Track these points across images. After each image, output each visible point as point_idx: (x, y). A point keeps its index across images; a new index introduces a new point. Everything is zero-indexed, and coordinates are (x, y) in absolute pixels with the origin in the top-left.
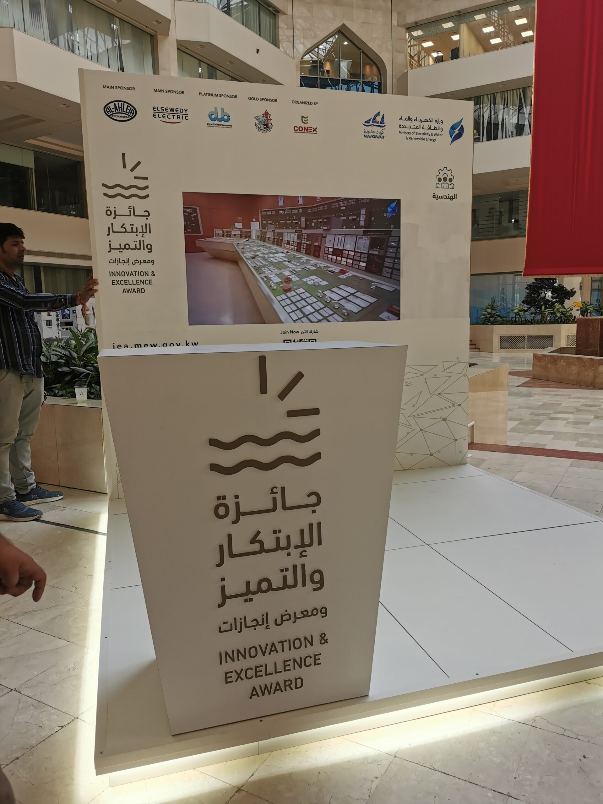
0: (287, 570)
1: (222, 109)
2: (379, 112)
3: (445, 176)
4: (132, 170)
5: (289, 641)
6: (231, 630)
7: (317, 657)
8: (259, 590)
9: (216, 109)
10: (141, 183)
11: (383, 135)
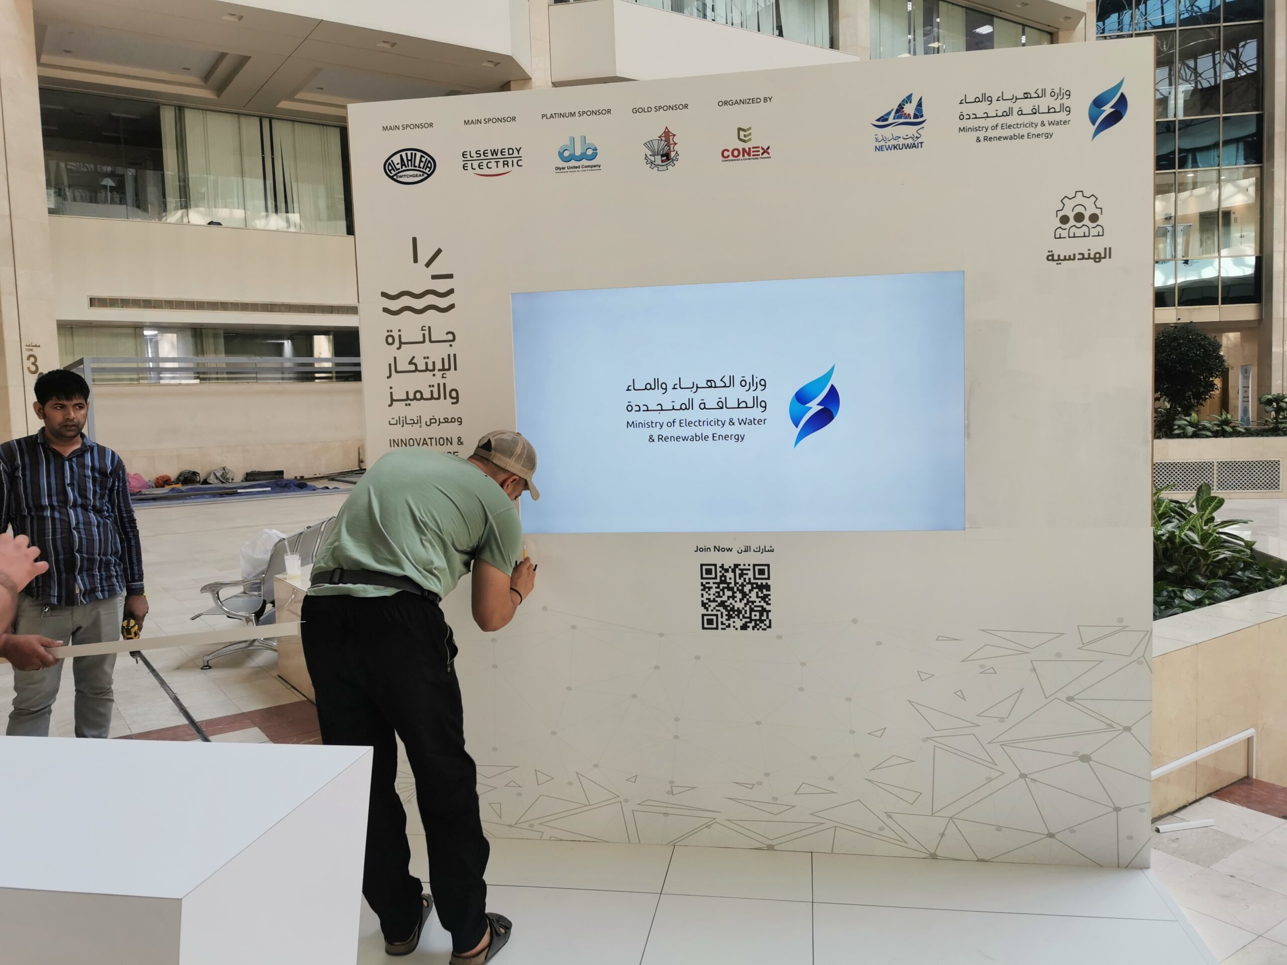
1: (584, 138)
2: (911, 95)
3: (1079, 209)
4: (428, 265)
9: (573, 139)
10: (441, 286)
11: (919, 140)
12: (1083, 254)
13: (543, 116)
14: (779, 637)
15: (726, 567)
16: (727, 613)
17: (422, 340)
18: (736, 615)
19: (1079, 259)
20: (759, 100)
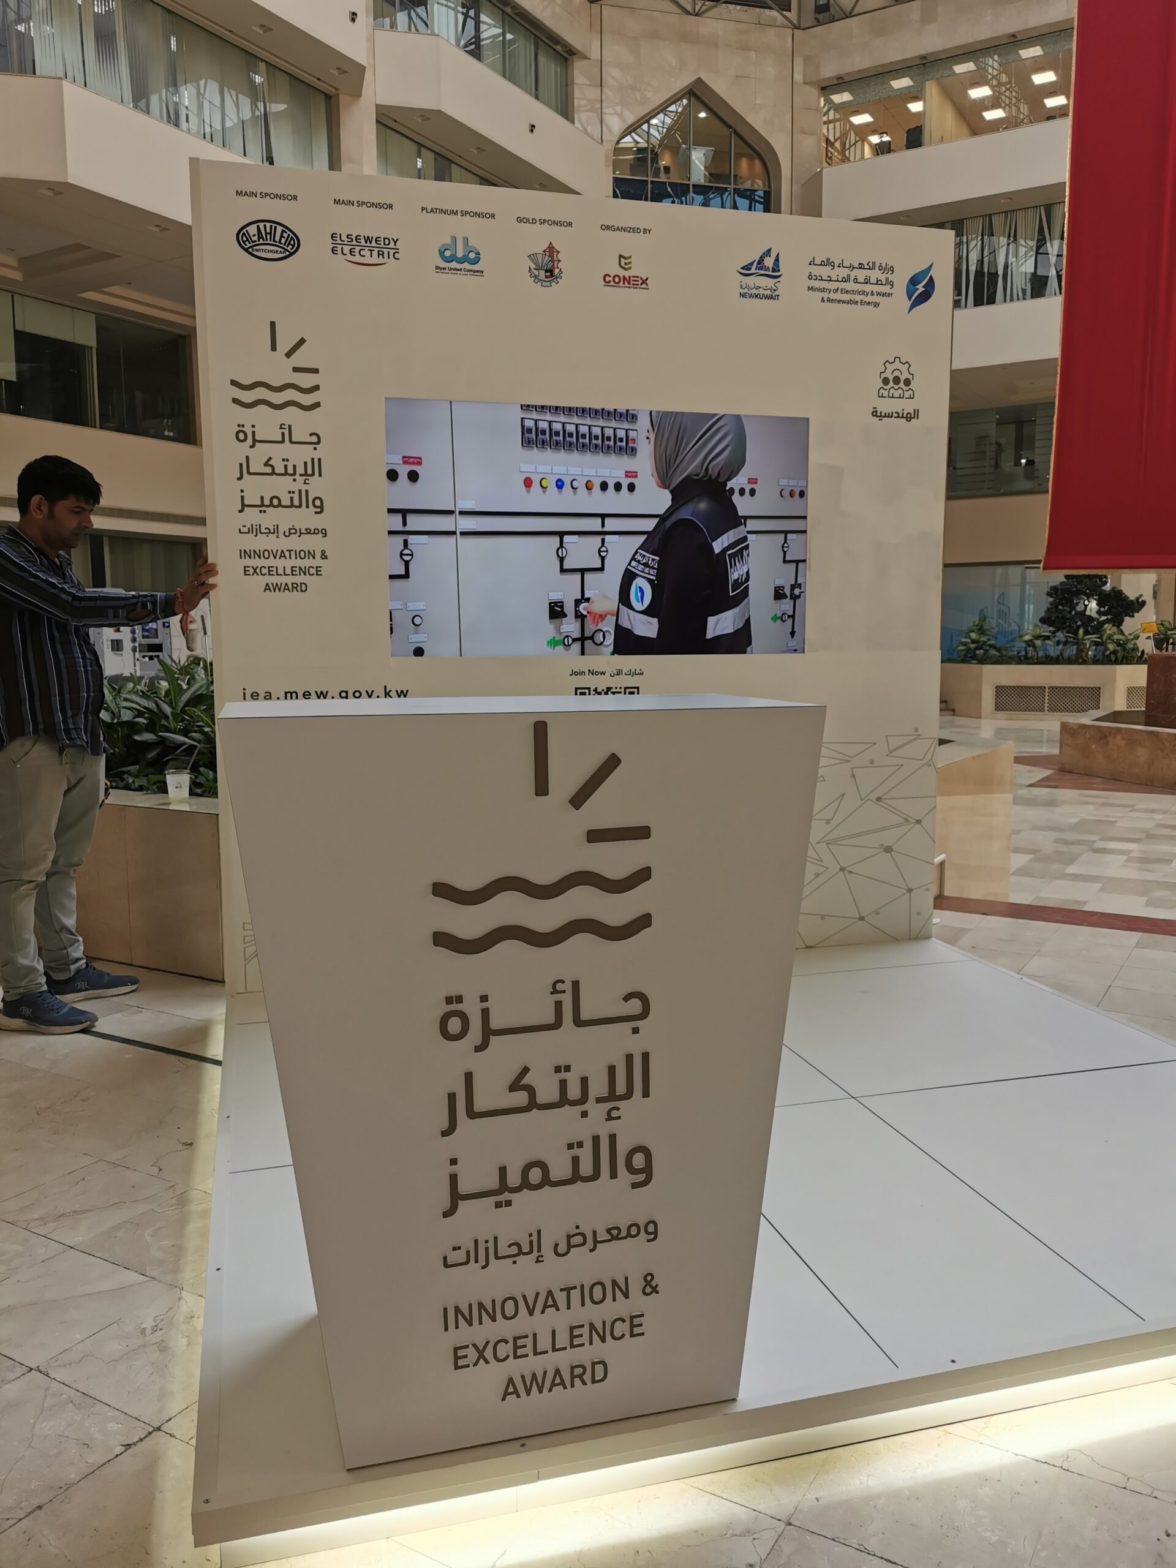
0: (580, 1145)
1: (466, 240)
2: (770, 249)
3: (897, 373)
4: (289, 355)
5: (582, 1287)
6: (467, 1262)
7: (636, 1321)
8: (526, 1184)
9: (454, 239)
10: (306, 380)
11: (776, 293)
13: (423, 209)
15: (598, 691)
17: (281, 439)
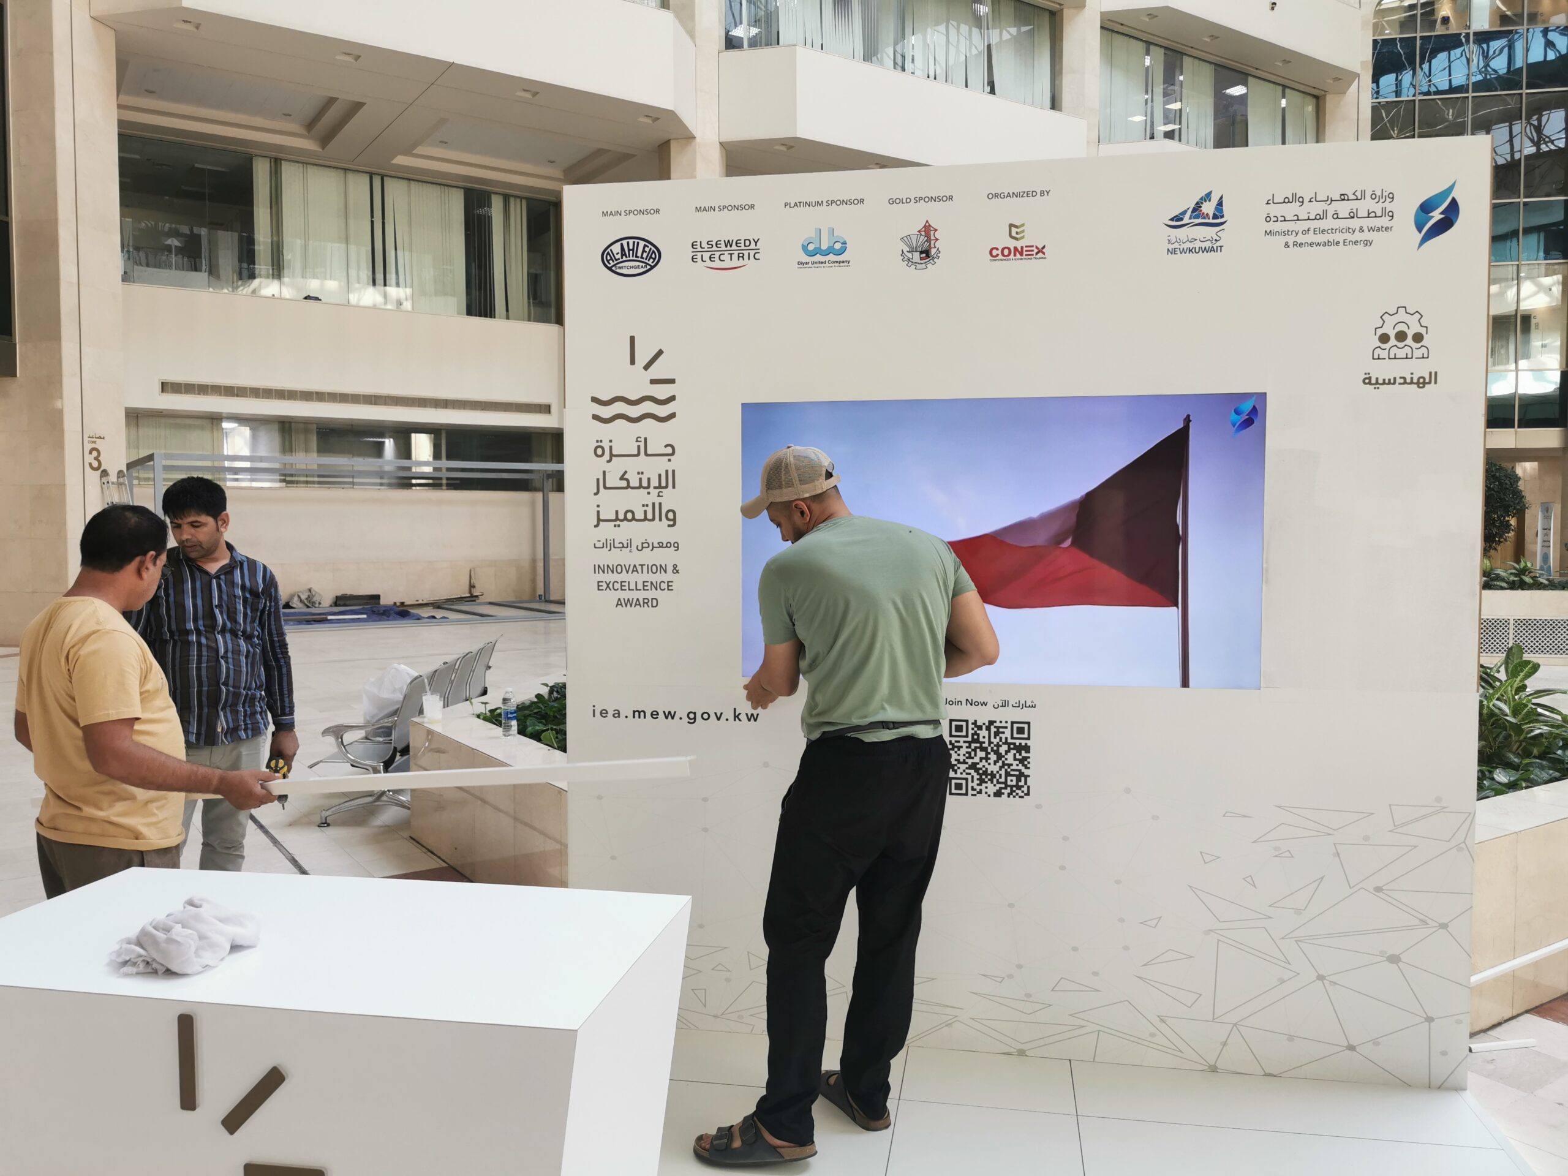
1: (832, 230)
2: (1210, 193)
3: (1402, 327)
4: (646, 368)
9: (820, 231)
10: (662, 391)
11: (1219, 244)
12: (1404, 378)
13: (786, 204)
14: (1039, 807)
15: (979, 724)
16: (978, 777)
17: (636, 452)
18: (989, 780)
19: (1400, 384)
20: (1034, 194)
